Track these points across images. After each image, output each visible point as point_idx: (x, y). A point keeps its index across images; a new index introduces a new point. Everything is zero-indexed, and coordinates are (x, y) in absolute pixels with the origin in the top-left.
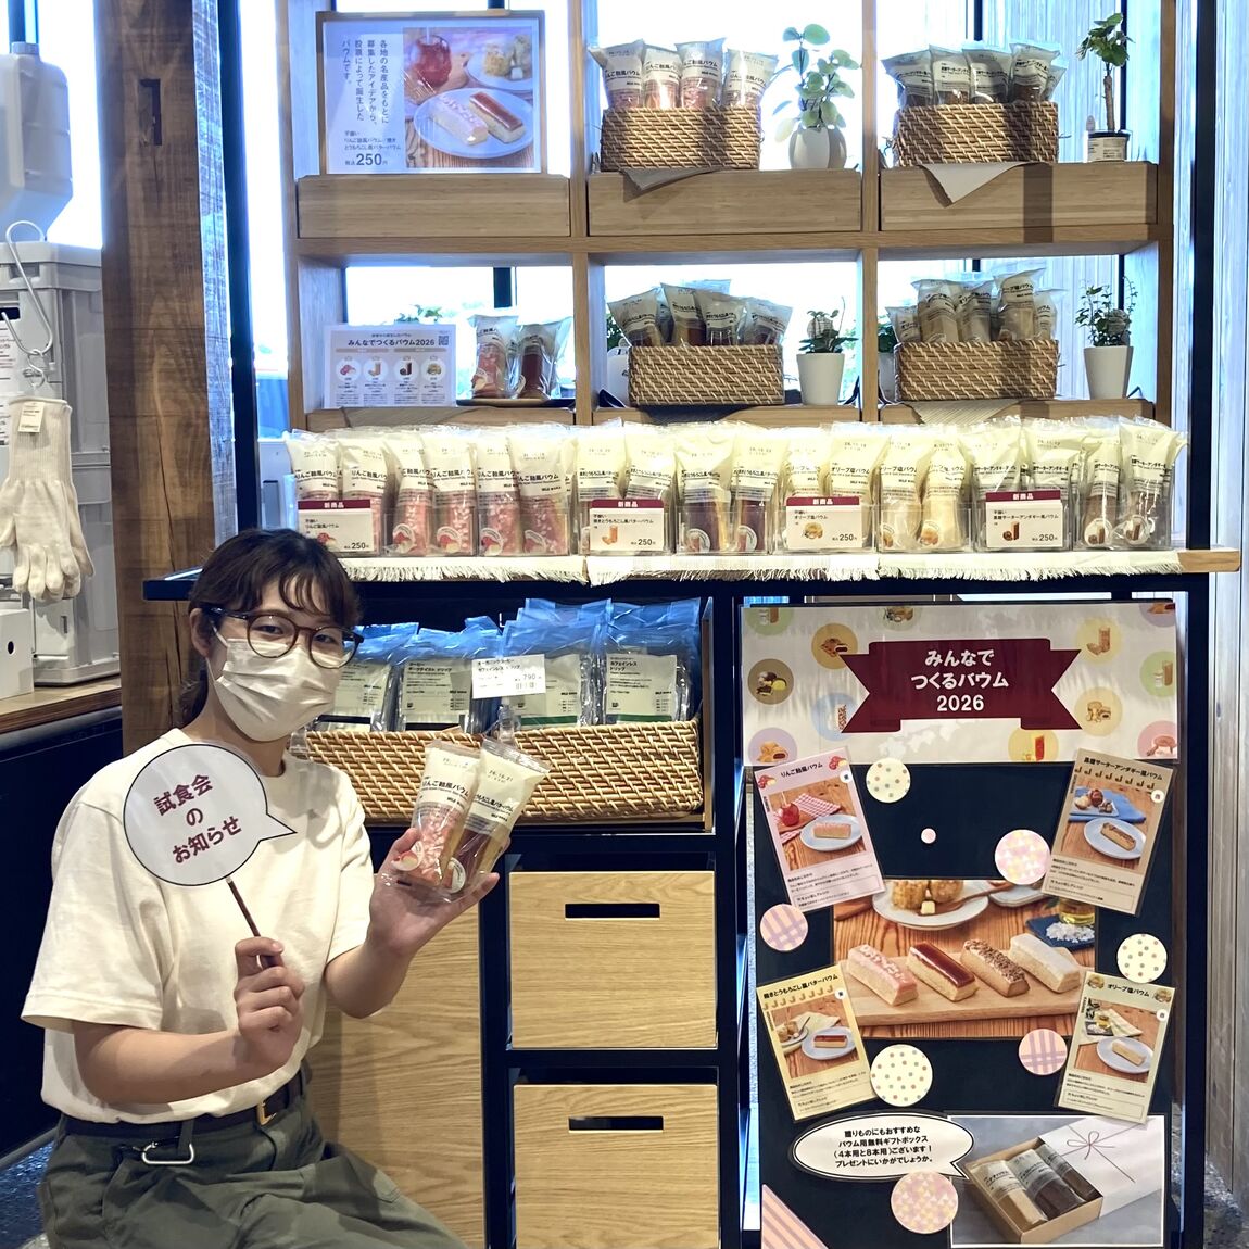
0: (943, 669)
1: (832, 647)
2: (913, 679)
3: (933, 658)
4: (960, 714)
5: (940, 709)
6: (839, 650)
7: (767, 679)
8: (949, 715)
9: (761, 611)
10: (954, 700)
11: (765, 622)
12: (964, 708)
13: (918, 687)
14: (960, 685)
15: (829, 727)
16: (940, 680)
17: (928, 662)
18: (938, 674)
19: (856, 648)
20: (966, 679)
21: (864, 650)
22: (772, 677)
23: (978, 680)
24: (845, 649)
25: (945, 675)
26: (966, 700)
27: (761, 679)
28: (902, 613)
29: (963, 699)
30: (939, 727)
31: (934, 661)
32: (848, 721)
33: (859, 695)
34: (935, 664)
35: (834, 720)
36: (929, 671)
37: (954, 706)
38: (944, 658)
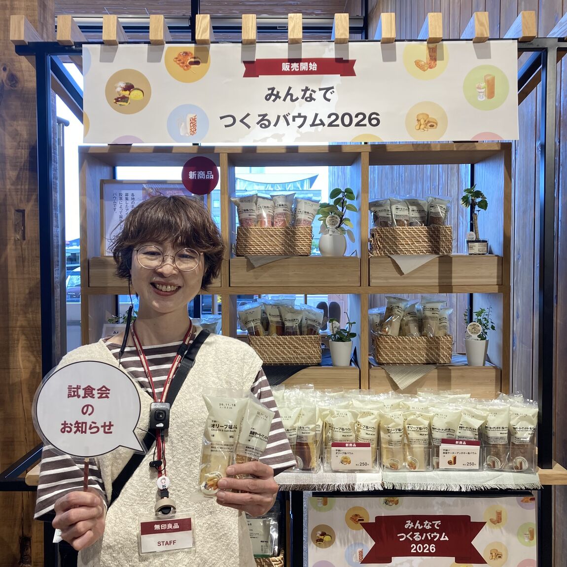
0: (414, 530)
1: (356, 519)
2: (398, 535)
3: (409, 525)
4: (423, 554)
5: (412, 551)
6: (359, 520)
7: (321, 535)
8: (417, 554)
9: (319, 499)
10: (420, 546)
11: (320, 505)
12: (425, 551)
13: (401, 540)
14: (423, 539)
15: (354, 561)
16: (412, 536)
17: (406, 527)
18: (411, 533)
19: (369, 520)
20: (426, 536)
21: (372, 520)
22: (323, 534)
23: (432, 536)
24: (363, 520)
25: (415, 534)
26: (426, 547)
27: (318, 535)
28: (393, 501)
29: (424, 546)
30: (412, 561)
31: (409, 526)
32: (364, 557)
33: (370, 544)
34: (410, 528)
35: (356, 557)
36: (407, 531)
37: (420, 550)
38: (414, 524)
